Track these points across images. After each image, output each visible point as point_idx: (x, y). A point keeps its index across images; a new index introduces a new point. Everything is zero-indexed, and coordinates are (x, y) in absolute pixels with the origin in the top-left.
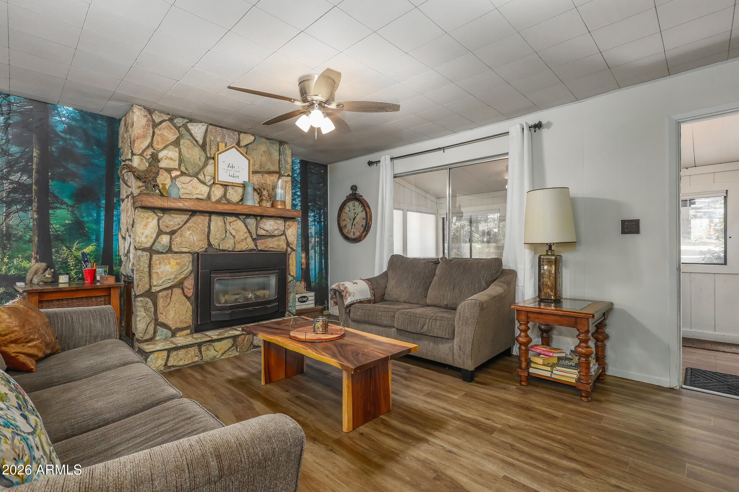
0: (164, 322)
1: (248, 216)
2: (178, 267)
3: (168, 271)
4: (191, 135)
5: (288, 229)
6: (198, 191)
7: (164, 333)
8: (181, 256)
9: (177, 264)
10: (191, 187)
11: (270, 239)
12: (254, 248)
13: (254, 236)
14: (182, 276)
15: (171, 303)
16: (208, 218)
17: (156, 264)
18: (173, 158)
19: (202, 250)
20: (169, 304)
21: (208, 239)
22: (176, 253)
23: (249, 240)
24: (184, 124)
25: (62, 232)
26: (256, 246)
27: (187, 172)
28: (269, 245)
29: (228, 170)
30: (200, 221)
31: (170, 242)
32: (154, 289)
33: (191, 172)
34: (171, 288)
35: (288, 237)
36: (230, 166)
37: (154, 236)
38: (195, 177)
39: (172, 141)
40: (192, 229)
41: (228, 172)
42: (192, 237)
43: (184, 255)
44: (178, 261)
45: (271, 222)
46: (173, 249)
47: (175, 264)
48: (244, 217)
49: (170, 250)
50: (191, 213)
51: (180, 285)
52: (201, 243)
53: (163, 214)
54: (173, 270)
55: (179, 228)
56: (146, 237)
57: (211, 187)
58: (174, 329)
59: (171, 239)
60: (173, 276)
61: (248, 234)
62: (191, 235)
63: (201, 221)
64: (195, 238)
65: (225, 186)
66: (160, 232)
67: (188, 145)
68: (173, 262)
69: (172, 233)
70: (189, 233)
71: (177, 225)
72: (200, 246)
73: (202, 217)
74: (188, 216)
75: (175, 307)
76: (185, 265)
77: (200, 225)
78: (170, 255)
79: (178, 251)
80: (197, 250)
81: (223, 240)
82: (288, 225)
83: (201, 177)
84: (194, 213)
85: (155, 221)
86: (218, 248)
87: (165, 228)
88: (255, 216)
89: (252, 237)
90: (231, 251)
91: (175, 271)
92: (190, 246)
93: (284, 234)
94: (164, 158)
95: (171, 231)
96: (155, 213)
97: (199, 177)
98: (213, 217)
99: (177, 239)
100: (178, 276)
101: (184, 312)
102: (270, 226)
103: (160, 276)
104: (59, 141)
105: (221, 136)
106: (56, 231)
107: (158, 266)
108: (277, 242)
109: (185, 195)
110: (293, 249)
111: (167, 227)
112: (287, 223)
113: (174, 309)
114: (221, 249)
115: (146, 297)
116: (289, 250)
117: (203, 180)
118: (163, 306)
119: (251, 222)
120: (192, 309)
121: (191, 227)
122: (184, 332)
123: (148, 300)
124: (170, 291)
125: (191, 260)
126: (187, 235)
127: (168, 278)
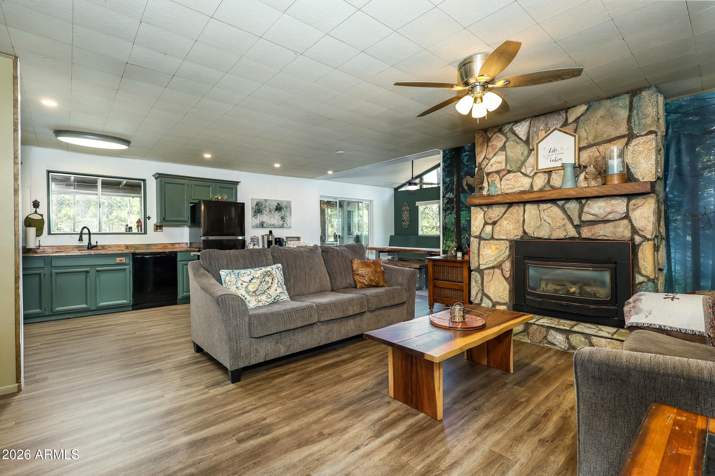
0: (487, 293)
1: (568, 200)
2: (497, 251)
3: (490, 254)
4: (516, 135)
5: (634, 210)
6: (520, 184)
7: (487, 302)
8: (500, 242)
9: (496, 248)
10: (513, 182)
11: (601, 226)
12: (575, 236)
13: (576, 222)
14: (500, 259)
15: (493, 280)
16: (522, 208)
17: (482, 248)
18: (500, 161)
19: (517, 237)
20: (491, 280)
21: (523, 228)
22: (497, 240)
23: (570, 227)
24: (510, 129)
25: (466, 225)
26: (579, 233)
27: (512, 170)
28: (599, 233)
29: (549, 156)
30: (515, 211)
31: (493, 231)
32: (482, 267)
33: (514, 168)
34: (493, 268)
35: (634, 222)
36: (551, 151)
37: (481, 227)
38: (519, 171)
39: (500, 147)
40: (508, 219)
41: (549, 157)
42: (508, 227)
43: (502, 241)
44: (497, 246)
45: (600, 204)
46: (494, 237)
47: (495, 249)
48: (562, 202)
49: (492, 238)
50: (507, 205)
51: (499, 266)
52: (516, 231)
53: (488, 209)
54: (493, 254)
55: (499, 219)
56: (476, 227)
57: (533, 177)
58: (495, 302)
59: (493, 228)
60: (493, 259)
61: (566, 221)
62: (508, 225)
63: (517, 210)
64: (511, 227)
65: (549, 172)
66: (486, 223)
67: (511, 146)
68: (493, 247)
69: (494, 223)
70: (506, 222)
71: (497, 216)
72: (516, 234)
73: (517, 208)
74: (505, 208)
75: (495, 284)
76: (502, 250)
77: (515, 215)
78: (491, 241)
79: (497, 238)
80: (512, 238)
81: (538, 228)
82: (634, 205)
83: (523, 170)
84: (510, 204)
85: (482, 215)
86: (533, 236)
87: (489, 219)
88: (578, 199)
89: (572, 223)
90: (548, 239)
91: (494, 255)
92: (507, 234)
93: (627, 217)
94: (493, 164)
95: (493, 222)
96: (481, 209)
97: (522, 170)
98: (528, 207)
99: (497, 228)
100: (497, 259)
101: (502, 290)
102: (600, 208)
103: (485, 257)
104: (465, 168)
105: (545, 123)
106: (464, 225)
107: (483, 250)
108: (612, 229)
109: (509, 190)
110: (646, 237)
111: (490, 219)
112: (633, 202)
113: (494, 286)
114: (535, 236)
115: (476, 272)
116: (638, 239)
117: (525, 173)
118: (486, 281)
119: (573, 207)
120: (509, 289)
121: (507, 218)
122: (502, 306)
123: (478, 274)
124: (492, 271)
125: (508, 246)
126: (505, 225)
127: (490, 259)
